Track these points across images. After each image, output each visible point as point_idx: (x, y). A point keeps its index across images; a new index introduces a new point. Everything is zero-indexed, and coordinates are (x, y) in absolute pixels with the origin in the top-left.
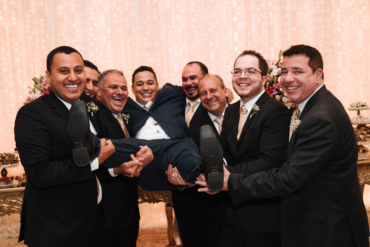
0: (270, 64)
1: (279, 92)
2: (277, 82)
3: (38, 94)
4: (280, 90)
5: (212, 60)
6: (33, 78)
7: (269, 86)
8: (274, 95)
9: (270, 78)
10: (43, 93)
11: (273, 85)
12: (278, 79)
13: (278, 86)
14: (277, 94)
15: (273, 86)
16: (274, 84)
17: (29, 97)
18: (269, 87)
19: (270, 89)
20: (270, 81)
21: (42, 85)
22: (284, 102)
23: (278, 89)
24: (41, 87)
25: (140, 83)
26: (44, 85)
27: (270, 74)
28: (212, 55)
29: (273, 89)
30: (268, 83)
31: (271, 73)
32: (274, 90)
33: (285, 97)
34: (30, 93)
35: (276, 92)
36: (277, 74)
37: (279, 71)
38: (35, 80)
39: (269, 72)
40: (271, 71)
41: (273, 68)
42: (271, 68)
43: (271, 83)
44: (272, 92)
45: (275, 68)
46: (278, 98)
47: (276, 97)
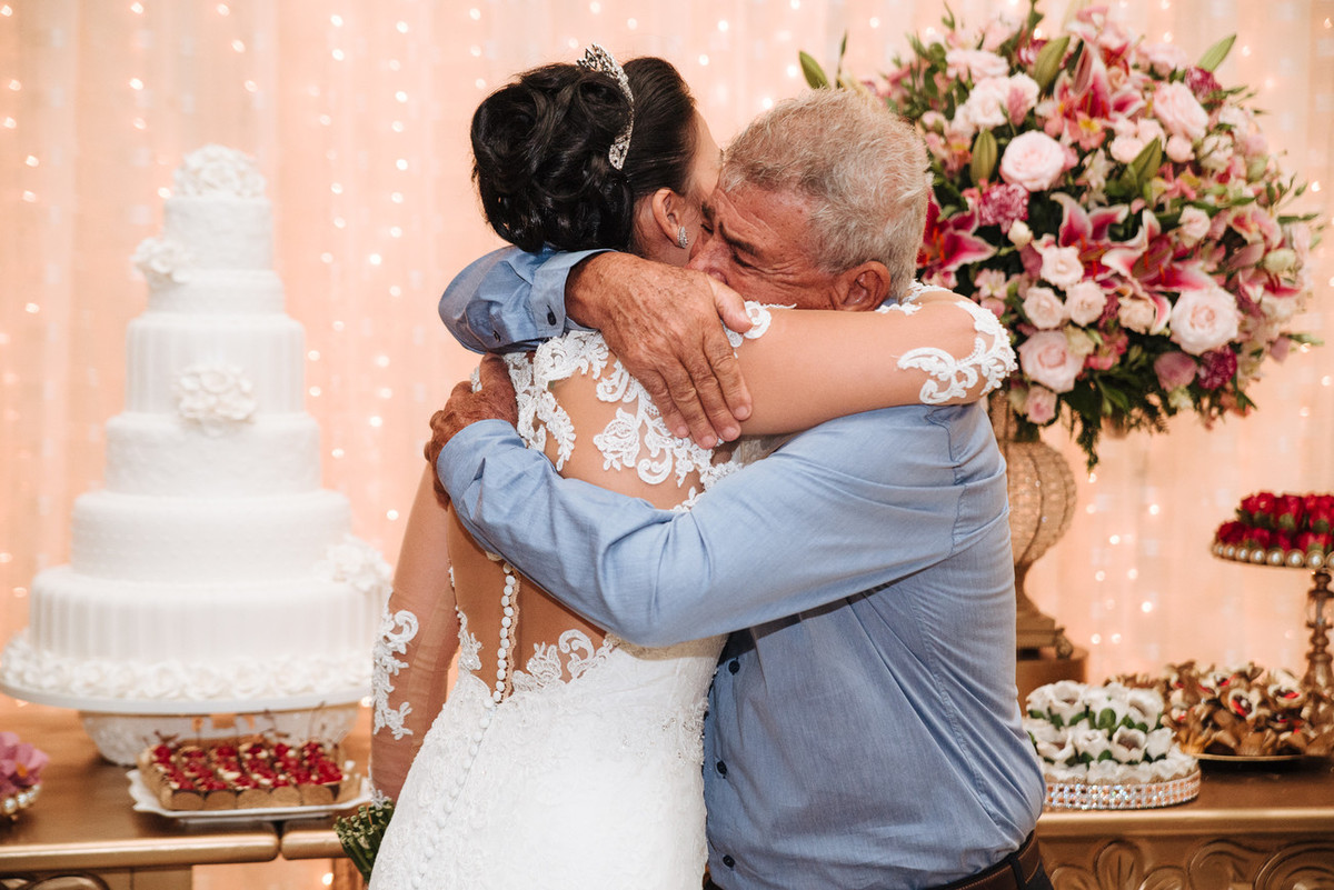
0: (963, 46)
1: (1005, 251)
2: (996, 177)
4: (1011, 236)
7: (934, 201)
8: (965, 267)
9: (947, 145)
11: (966, 193)
12: (1001, 150)
13: (1003, 208)
14: (991, 264)
15: (962, 206)
16: (975, 191)
19: (944, 225)
20: (944, 163)
22: (1040, 323)
23: (997, 226)
27: (950, 115)
29: (964, 223)
31: (960, 111)
32: (967, 235)
33: (1048, 292)
35: (981, 250)
36: (999, 119)
37: (1017, 97)
39: (949, 97)
40: (964, 90)
41: (974, 72)
42: (963, 71)
43: (952, 182)
44: (955, 248)
45: (992, 71)
46: (992, 296)
47: (978, 282)
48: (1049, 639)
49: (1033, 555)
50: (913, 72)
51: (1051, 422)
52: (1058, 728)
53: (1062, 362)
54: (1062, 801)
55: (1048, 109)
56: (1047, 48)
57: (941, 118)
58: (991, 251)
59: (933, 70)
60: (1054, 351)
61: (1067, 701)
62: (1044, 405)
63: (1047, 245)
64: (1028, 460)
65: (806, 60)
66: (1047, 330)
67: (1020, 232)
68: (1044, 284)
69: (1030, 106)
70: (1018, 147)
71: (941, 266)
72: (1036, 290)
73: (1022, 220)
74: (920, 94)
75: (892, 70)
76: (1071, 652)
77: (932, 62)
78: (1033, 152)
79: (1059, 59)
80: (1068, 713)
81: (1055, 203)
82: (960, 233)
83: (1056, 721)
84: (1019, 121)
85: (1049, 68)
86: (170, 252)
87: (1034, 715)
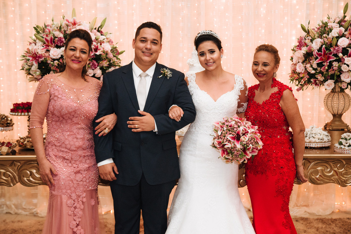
0: (331, 22)
1: (338, 58)
2: (337, 45)
3: (38, 46)
4: (339, 56)
5: (262, 15)
6: (35, 26)
8: (331, 61)
9: (328, 40)
10: (45, 45)
11: (331, 48)
12: (338, 41)
13: (338, 51)
14: (335, 61)
15: (330, 50)
16: (333, 48)
17: (28, 49)
18: (325, 52)
19: (327, 54)
20: (327, 43)
21: (44, 35)
22: (344, 71)
23: (337, 54)
24: (43, 38)
25: (143, 39)
26: (47, 36)
27: (328, 35)
28: (262, 9)
29: (331, 54)
30: (324, 46)
31: (330, 34)
32: (331, 56)
33: (346, 65)
34: (30, 43)
35: (334, 58)
36: (337, 35)
37: (341, 31)
38: (37, 28)
39: (328, 31)
40: (331, 30)
41: (333, 27)
42: (331, 27)
43: (329, 46)
44: (329, 58)
45: (336, 27)
46: (335, 66)
47: (333, 64)
48: (346, 127)
49: (343, 112)
50: (322, 27)
51: (346, 88)
52: (346, 141)
53: (348, 78)
54: (347, 153)
55: (346, 33)
56: (347, 22)
57: (327, 35)
58: (335, 58)
59: (325, 27)
60: (347, 76)
61: (348, 136)
62: (345, 85)
63: (346, 57)
64: (342, 95)
65: (302, 26)
66: (345, 72)
67: (340, 55)
68: (345, 64)
69: (343, 32)
70: (341, 40)
71: (326, 61)
72: (344, 65)
73: (341, 53)
74: (323, 31)
75: (318, 27)
76: (350, 130)
77: (325, 25)
78: (343, 41)
79: (348, 24)
80: (348, 138)
81: (347, 49)
82: (330, 55)
83: (346, 139)
84: (341, 35)
85: (347, 26)
86: (193, 61)
87: (342, 139)
